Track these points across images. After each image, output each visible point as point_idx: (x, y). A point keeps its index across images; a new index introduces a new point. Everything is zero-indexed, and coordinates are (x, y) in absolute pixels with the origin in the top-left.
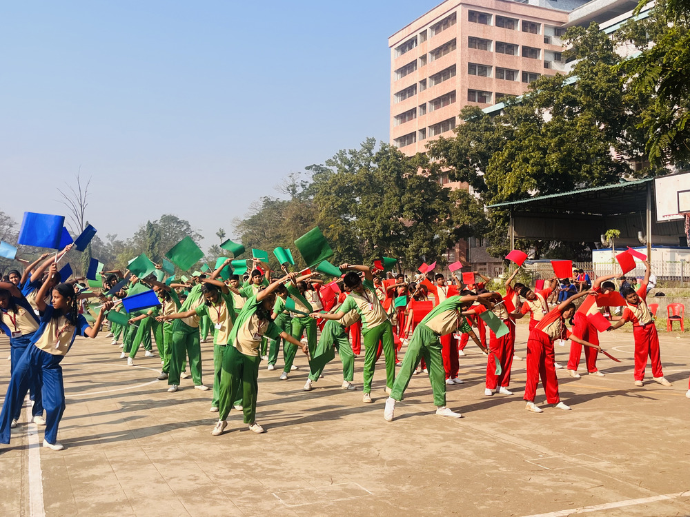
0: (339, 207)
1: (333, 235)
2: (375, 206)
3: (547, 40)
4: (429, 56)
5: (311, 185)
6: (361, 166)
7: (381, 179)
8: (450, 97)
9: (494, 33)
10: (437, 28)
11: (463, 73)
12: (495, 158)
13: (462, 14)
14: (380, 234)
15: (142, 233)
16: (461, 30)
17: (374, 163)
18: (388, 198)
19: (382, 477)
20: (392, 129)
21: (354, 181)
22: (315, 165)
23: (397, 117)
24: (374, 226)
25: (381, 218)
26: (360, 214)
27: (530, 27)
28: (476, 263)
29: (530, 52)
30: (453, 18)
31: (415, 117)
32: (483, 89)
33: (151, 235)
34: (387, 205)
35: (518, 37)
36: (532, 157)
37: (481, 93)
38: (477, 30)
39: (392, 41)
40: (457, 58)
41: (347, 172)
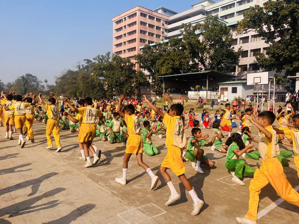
1: (96, 84)
2: (113, 74)
3: (163, 25)
4: (127, 26)
5: (86, 66)
8: (134, 40)
9: (148, 21)
10: (130, 17)
11: (138, 33)
12: (158, 62)
13: (138, 13)
14: (115, 84)
15: (18, 80)
16: (138, 18)
18: (118, 72)
20: (113, 49)
22: (87, 59)
23: (115, 45)
24: (113, 81)
25: (115, 79)
26: (108, 77)
27: (158, 20)
28: (142, 94)
29: (158, 28)
30: (135, 14)
31: (122, 46)
32: (144, 39)
33: (24, 81)
35: (155, 23)
36: (171, 63)
37: (144, 40)
38: (143, 19)
39: (114, 19)
40: (137, 27)
41: (101, 62)
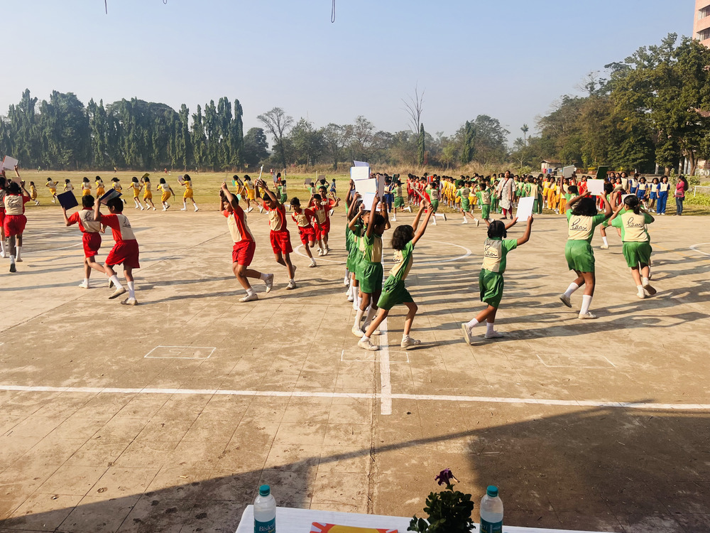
0: (635, 101)
1: (626, 128)
2: (672, 98)
5: (609, 82)
6: (660, 61)
7: (680, 73)
14: (675, 125)
17: (674, 58)
18: (687, 90)
19: (628, 355)
20: (695, 22)
21: (652, 76)
22: (614, 63)
23: (702, 10)
24: (669, 118)
25: (678, 110)
26: (655, 107)
33: (468, 132)
34: (684, 97)
41: (645, 67)
